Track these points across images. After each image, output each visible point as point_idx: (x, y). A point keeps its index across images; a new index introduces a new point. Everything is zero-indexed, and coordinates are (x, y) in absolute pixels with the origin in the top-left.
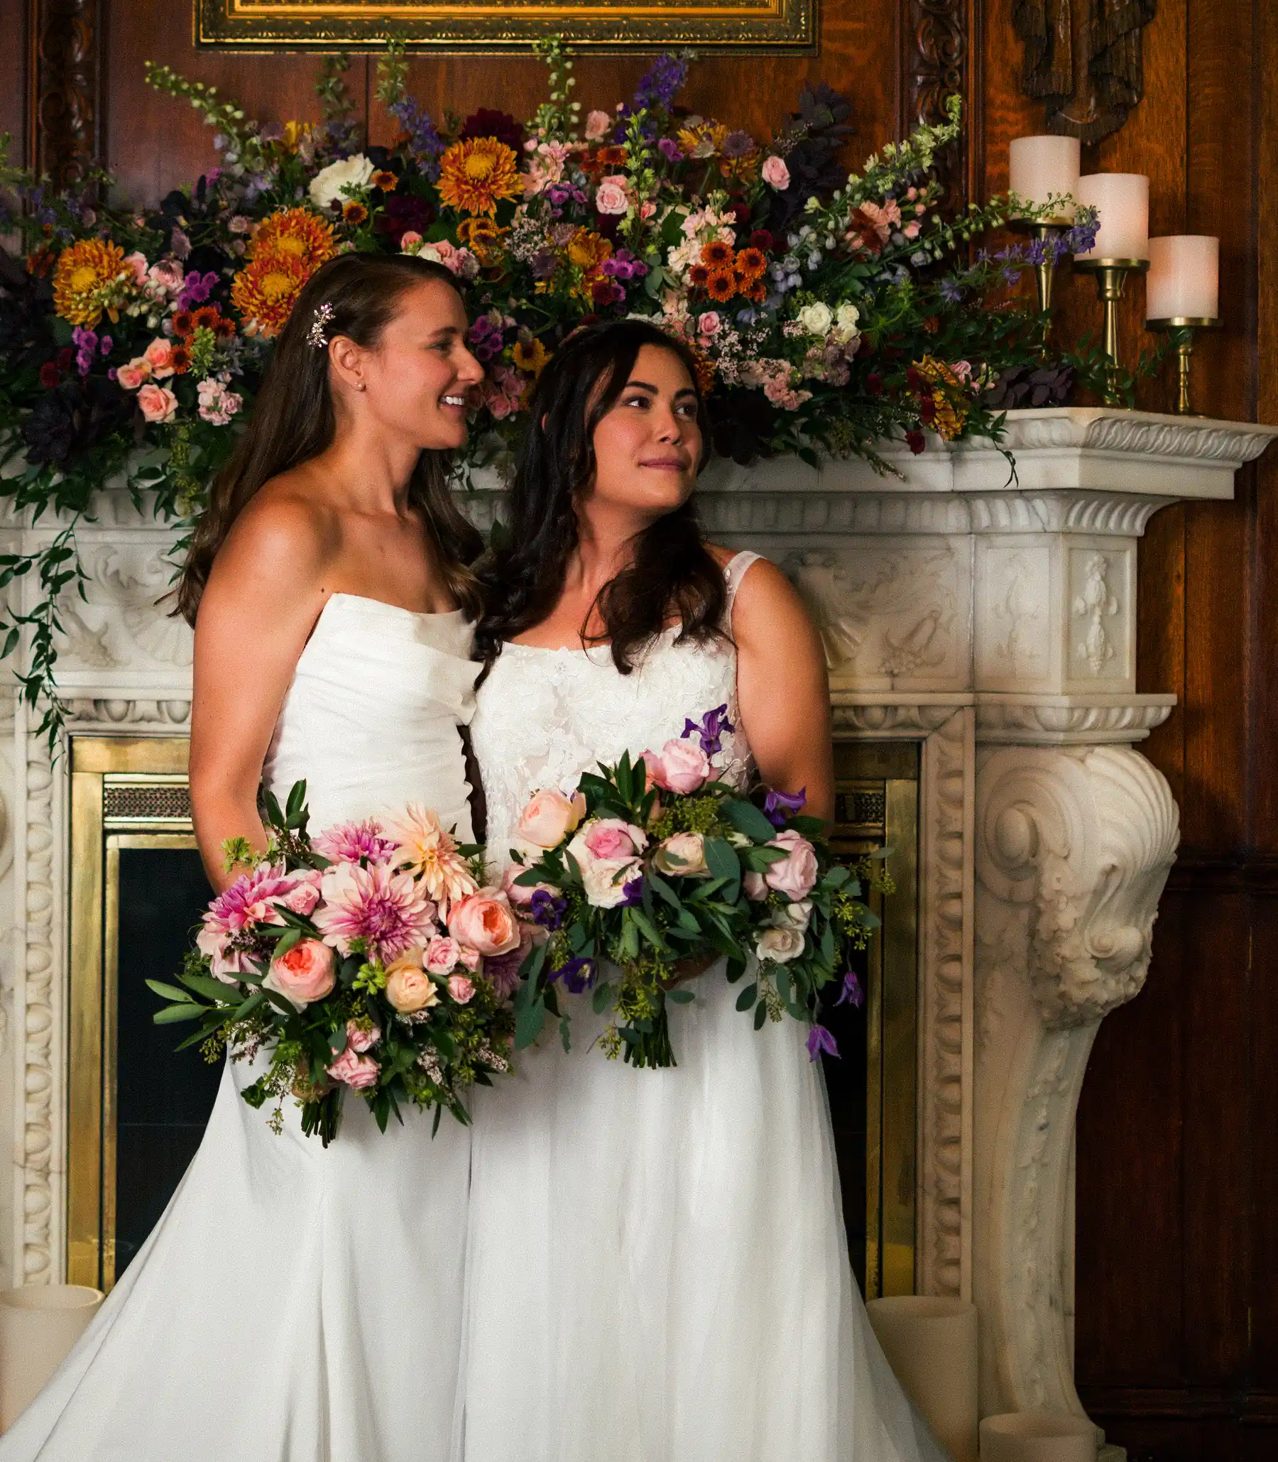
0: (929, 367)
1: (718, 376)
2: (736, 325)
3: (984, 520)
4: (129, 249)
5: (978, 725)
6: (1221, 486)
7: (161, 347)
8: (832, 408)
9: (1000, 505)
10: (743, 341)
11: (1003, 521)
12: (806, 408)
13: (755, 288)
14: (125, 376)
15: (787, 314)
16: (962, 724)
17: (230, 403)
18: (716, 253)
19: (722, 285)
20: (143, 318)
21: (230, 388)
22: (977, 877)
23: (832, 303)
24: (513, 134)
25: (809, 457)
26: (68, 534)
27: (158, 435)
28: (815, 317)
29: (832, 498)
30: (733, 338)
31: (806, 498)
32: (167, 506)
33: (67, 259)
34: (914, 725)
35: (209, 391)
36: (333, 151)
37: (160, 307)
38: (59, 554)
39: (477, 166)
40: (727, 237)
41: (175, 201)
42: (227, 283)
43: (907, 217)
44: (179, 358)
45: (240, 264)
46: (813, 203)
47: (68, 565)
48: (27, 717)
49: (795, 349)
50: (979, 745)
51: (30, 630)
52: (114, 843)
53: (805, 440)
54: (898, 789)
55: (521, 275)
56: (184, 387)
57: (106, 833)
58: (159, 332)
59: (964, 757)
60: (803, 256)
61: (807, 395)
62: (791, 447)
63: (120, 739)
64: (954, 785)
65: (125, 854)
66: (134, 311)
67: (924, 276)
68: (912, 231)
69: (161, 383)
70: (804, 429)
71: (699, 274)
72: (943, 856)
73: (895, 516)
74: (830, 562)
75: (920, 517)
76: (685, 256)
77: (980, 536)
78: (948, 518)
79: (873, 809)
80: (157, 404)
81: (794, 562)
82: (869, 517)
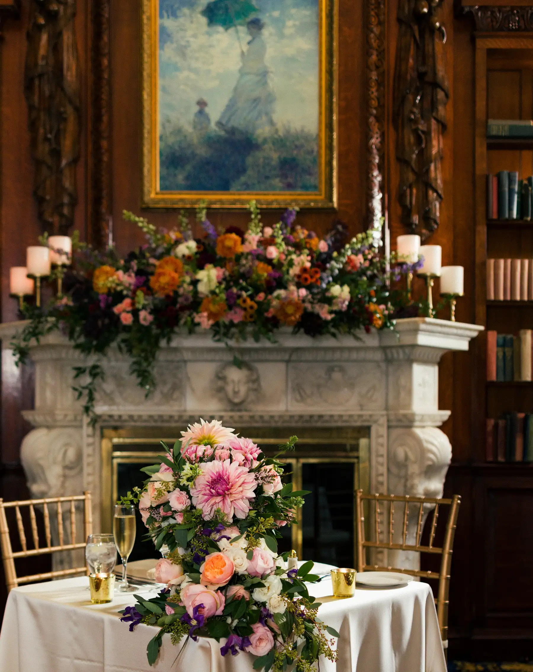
0: (372, 308)
1: (305, 309)
2: (311, 293)
3: (390, 356)
4: (118, 269)
5: (388, 421)
6: (464, 346)
7: (127, 301)
8: (341, 320)
9: (394, 351)
10: (313, 298)
11: (395, 355)
12: (333, 320)
13: (317, 281)
14: (116, 309)
15: (327, 290)
16: (383, 421)
17: (150, 318)
18: (304, 270)
19: (306, 279)
20: (121, 291)
21: (150, 313)
22: (388, 470)
23: (342, 285)
24: (241, 233)
25: (334, 335)
26: (99, 360)
27: (127, 329)
28: (336, 290)
29: (342, 349)
30: (310, 297)
31: (333, 349)
33: (97, 273)
34: (368, 421)
35: (143, 314)
37: (127, 289)
38: (95, 367)
39: (229, 243)
40: (308, 265)
41: (133, 254)
42: (148, 280)
43: (365, 259)
44: (133, 304)
45: (152, 274)
46: (335, 254)
47: (98, 370)
48: (86, 420)
49: (329, 300)
50: (389, 427)
51: (86, 392)
52: (116, 461)
53: (333, 330)
54: (363, 442)
55: (242, 279)
56: (135, 313)
57: (113, 458)
58: (127, 296)
59: (383, 431)
60: (332, 270)
61: (333, 316)
62: (329, 332)
63: (117, 428)
64: (381, 440)
65: (120, 465)
66: (119, 288)
67: (371, 278)
68: (367, 264)
69: (128, 312)
70: (333, 326)
71: (299, 276)
72: (377, 462)
73: (362, 355)
74: (342, 370)
75: (370, 355)
76: (294, 271)
77: (389, 361)
78: (379, 356)
79: (355, 448)
80: (127, 319)
81: (330, 370)
82: (354, 355)
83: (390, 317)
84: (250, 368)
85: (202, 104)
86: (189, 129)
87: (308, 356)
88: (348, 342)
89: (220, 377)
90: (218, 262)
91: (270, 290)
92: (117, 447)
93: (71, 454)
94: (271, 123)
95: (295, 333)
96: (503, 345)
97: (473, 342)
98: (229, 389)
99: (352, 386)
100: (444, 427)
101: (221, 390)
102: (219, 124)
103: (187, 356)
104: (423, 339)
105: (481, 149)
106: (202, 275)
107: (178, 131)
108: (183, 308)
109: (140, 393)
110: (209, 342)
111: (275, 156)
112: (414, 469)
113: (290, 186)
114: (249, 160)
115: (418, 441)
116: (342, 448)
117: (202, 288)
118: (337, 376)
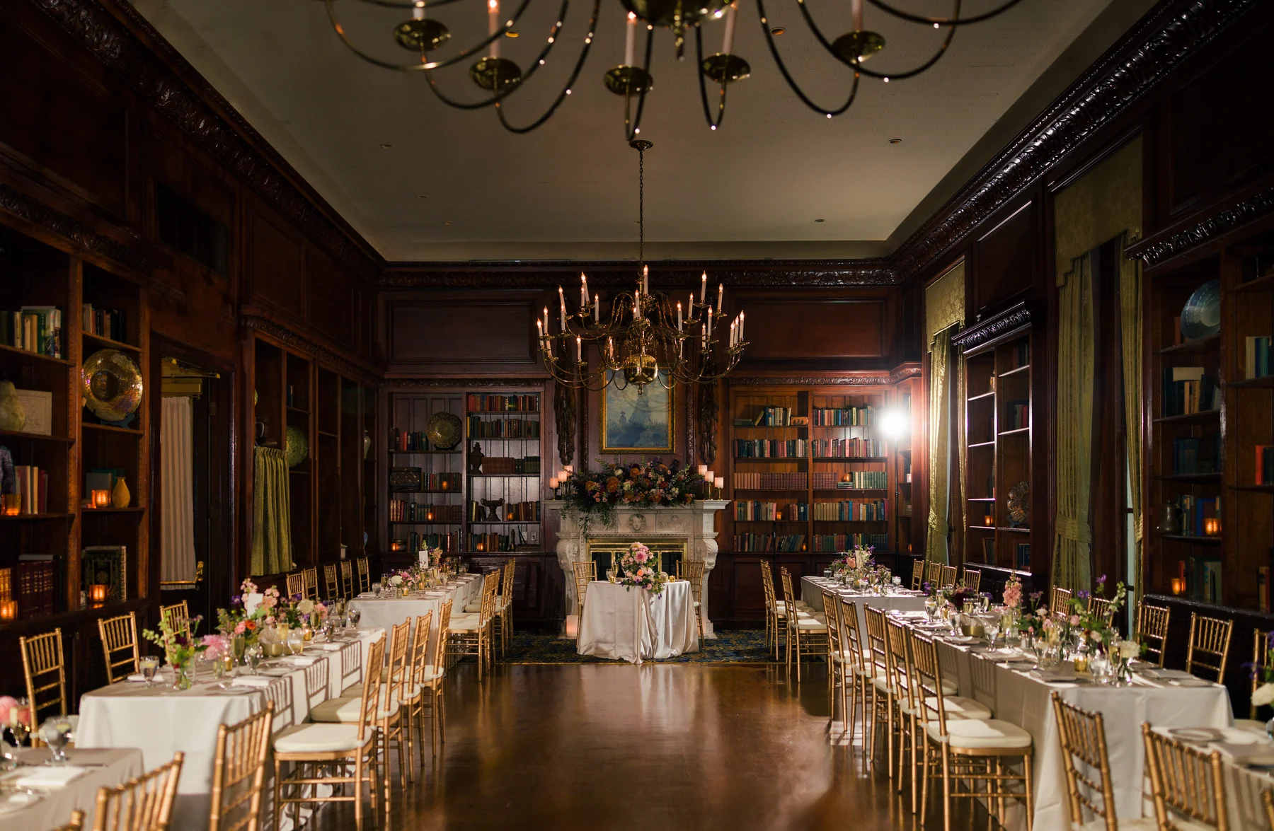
0: (687, 495)
1: (663, 496)
2: (665, 490)
5: (694, 536)
6: (724, 508)
7: (598, 493)
8: (676, 499)
10: (665, 492)
11: (697, 511)
12: (672, 500)
14: (594, 496)
15: (670, 489)
16: (692, 536)
17: (606, 499)
18: (662, 482)
22: (694, 554)
23: (676, 487)
24: (639, 467)
25: (673, 505)
27: (598, 503)
28: (673, 489)
29: (677, 509)
31: (674, 509)
32: (599, 512)
33: (585, 481)
34: (687, 536)
35: (604, 499)
36: (617, 469)
37: (598, 489)
38: (587, 517)
39: (634, 472)
40: (663, 480)
41: (599, 475)
42: (605, 486)
44: (600, 494)
45: (607, 484)
46: (674, 475)
48: (582, 536)
49: (671, 493)
50: (694, 539)
54: (685, 544)
55: (639, 485)
56: (601, 498)
58: (598, 491)
59: (692, 540)
60: (672, 481)
61: (673, 498)
62: (671, 503)
63: (591, 539)
64: (691, 543)
65: (593, 553)
66: (595, 489)
67: (687, 484)
69: (598, 497)
70: (673, 502)
73: (685, 511)
74: (677, 517)
75: (687, 511)
76: (658, 482)
77: (694, 513)
78: (691, 512)
79: (682, 547)
80: (598, 500)
81: (673, 517)
82: (681, 512)
83: (694, 498)
84: (642, 517)
85: (623, 413)
86: (618, 423)
87: (664, 512)
88: (678, 507)
89: (631, 520)
90: (630, 479)
91: (649, 490)
92: (592, 546)
93: (576, 549)
94: (650, 420)
95: (659, 504)
96: (740, 506)
97: (727, 506)
98: (634, 524)
99: (681, 523)
100: (716, 539)
101: (631, 524)
102: (629, 420)
103: (618, 512)
104: (705, 507)
105: (731, 429)
106: (625, 483)
107: (614, 423)
108: (618, 497)
109: (602, 525)
110: (627, 507)
111: (651, 433)
112: (703, 554)
113: (657, 445)
114: (641, 435)
115: (705, 544)
116: (677, 546)
117: (625, 488)
118: (675, 519)
